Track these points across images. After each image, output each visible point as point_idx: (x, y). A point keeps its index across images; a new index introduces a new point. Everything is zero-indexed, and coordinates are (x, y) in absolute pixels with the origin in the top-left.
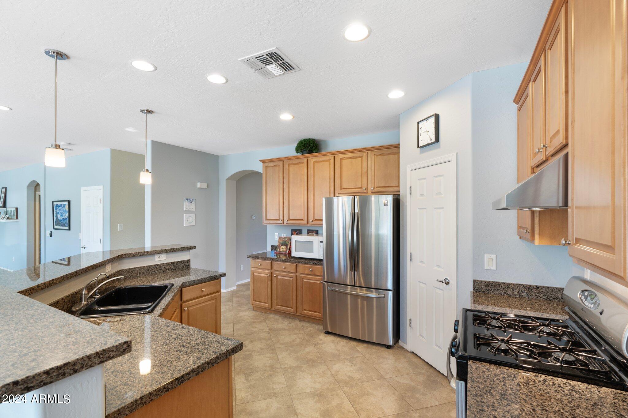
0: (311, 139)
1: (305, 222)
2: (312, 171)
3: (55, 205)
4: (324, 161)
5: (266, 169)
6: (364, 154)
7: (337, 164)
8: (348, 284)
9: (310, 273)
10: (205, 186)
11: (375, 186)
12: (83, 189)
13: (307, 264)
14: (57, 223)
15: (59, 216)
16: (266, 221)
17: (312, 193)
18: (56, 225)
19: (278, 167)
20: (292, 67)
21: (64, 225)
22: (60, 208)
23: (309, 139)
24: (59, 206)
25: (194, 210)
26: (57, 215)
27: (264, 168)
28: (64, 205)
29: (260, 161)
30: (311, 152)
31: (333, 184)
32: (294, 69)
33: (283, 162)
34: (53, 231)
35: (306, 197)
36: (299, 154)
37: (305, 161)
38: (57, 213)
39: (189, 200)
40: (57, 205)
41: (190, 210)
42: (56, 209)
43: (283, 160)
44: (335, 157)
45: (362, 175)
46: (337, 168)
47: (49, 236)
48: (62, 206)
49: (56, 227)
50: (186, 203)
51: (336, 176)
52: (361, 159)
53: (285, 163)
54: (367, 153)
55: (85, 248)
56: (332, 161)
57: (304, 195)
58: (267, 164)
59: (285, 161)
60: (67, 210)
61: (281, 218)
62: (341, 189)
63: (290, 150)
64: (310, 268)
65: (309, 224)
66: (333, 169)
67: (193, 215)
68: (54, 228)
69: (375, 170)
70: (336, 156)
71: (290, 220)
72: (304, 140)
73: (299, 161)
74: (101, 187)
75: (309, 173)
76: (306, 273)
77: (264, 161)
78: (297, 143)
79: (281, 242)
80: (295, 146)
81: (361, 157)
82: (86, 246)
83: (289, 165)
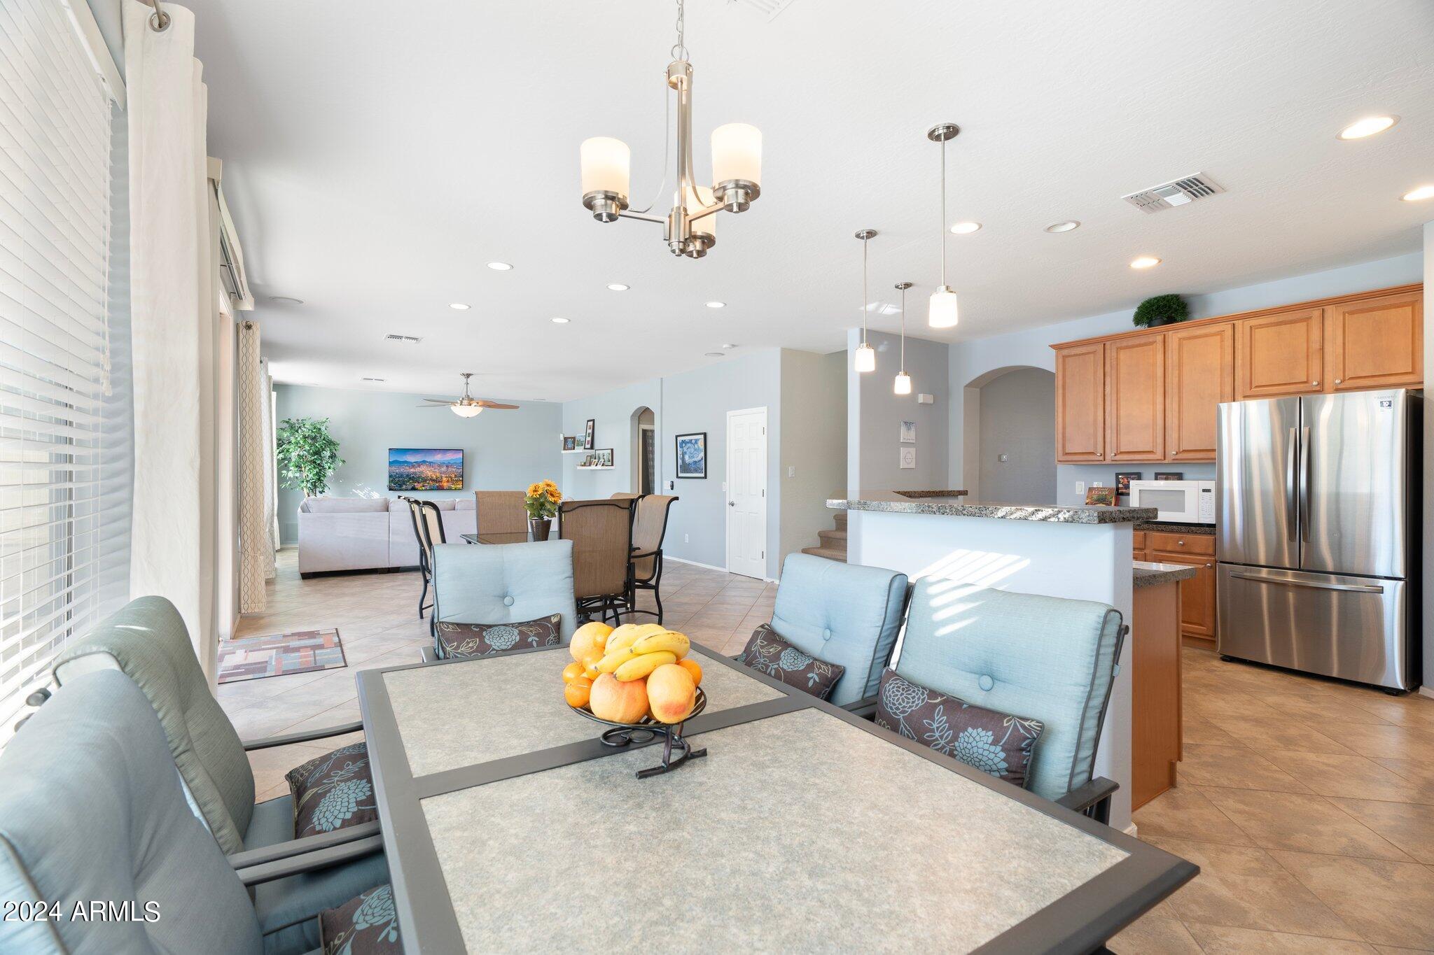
0: (1172, 295)
1: (1159, 455)
2: (1176, 358)
3: (681, 442)
4: (1206, 336)
5: (1064, 361)
6: (1316, 313)
7: (1240, 339)
8: (1288, 566)
9: (1178, 549)
10: (930, 399)
11: (1344, 376)
12: (729, 413)
13: (1172, 531)
14: (684, 468)
15: (687, 457)
16: (1066, 457)
17: (1176, 399)
18: (682, 472)
19: (1092, 355)
20: (1210, 189)
21: (696, 471)
22: (689, 445)
23: (1168, 296)
24: (688, 443)
25: (914, 441)
26: (683, 457)
27: (1061, 360)
28: (696, 441)
29: (1051, 346)
30: (1171, 320)
31: (1229, 380)
32: (1213, 191)
33: (1104, 344)
34: (677, 482)
35: (1160, 407)
36: (1139, 327)
37: (1159, 338)
38: (684, 454)
39: (908, 424)
40: (683, 442)
41: (908, 441)
42: (681, 447)
43: (1103, 342)
44: (1236, 326)
45: (1308, 356)
46: (1240, 347)
47: (670, 488)
48: (693, 441)
49: (680, 475)
50: (903, 429)
51: (1239, 362)
52: (1305, 323)
53: (1108, 346)
54: (1323, 309)
55: (732, 506)
56: (1229, 332)
57: (1154, 404)
58: (1065, 352)
59: (1108, 344)
60: (703, 447)
61: (1100, 450)
62: (1251, 388)
63: (1123, 320)
64: (1180, 539)
65: (1167, 458)
66: (1230, 350)
67: (913, 450)
68: (678, 477)
69: (1344, 344)
70: (1238, 323)
71: (1121, 453)
72: (1155, 299)
73: (1143, 340)
74: (765, 409)
75: (1169, 362)
76: (1169, 548)
77: (1058, 347)
78: (1139, 304)
79: (1095, 497)
80: (1133, 311)
81: (1307, 319)
82: (735, 502)
83: (1119, 349)
